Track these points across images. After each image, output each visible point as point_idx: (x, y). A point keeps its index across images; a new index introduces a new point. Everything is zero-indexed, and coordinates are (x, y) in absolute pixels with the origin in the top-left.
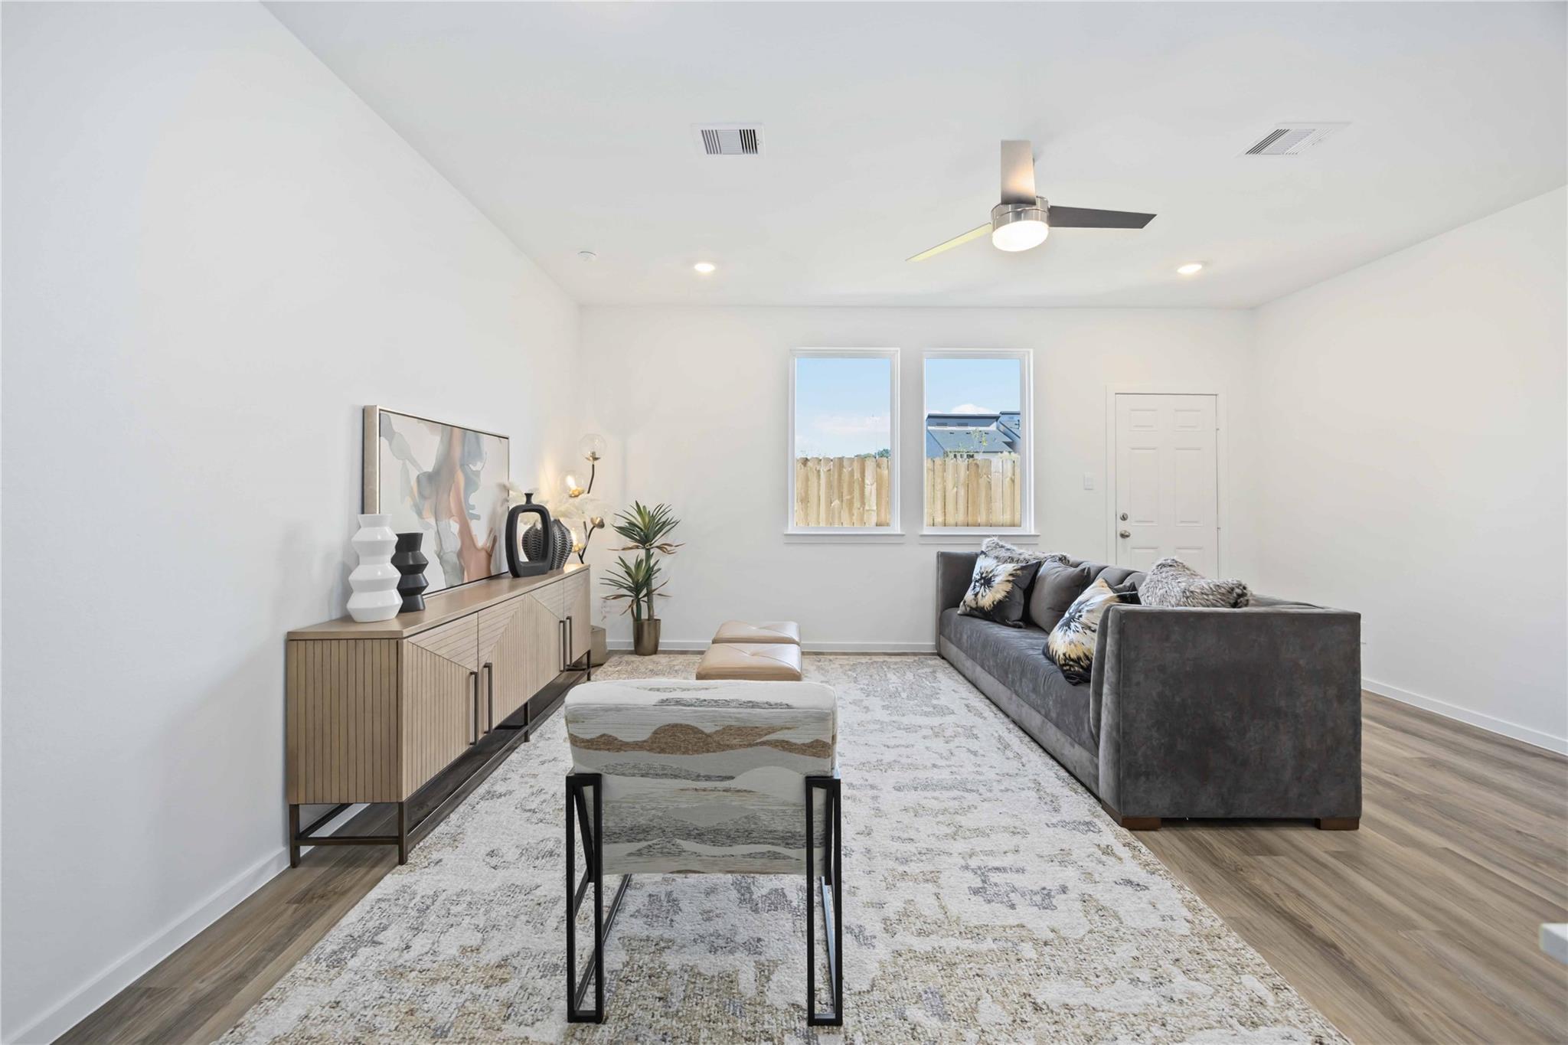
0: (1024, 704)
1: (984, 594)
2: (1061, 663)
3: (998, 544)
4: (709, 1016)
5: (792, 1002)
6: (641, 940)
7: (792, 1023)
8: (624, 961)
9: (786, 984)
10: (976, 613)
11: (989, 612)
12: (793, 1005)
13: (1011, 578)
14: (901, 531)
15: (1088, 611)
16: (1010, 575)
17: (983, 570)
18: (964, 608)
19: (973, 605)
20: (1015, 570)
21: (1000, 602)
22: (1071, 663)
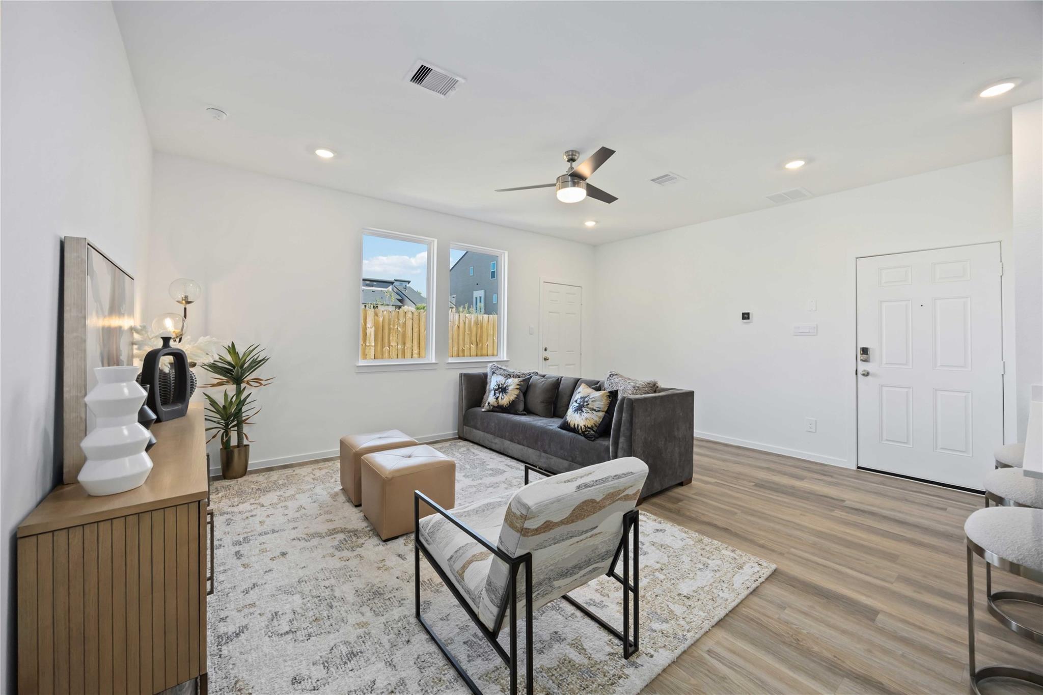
0: (552, 457)
1: (503, 397)
2: (583, 430)
3: (498, 367)
4: (581, 686)
5: (608, 653)
6: (494, 671)
7: (619, 663)
8: (500, 689)
9: (594, 647)
10: (497, 409)
11: (507, 408)
12: (609, 654)
13: (518, 387)
14: (435, 361)
15: (592, 401)
16: (518, 385)
17: (499, 383)
18: (488, 407)
19: (496, 404)
20: (520, 382)
21: (513, 401)
22: (589, 430)
